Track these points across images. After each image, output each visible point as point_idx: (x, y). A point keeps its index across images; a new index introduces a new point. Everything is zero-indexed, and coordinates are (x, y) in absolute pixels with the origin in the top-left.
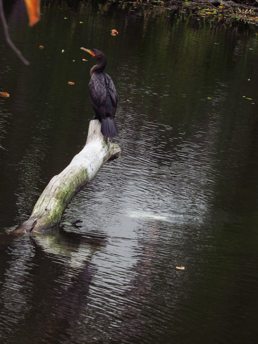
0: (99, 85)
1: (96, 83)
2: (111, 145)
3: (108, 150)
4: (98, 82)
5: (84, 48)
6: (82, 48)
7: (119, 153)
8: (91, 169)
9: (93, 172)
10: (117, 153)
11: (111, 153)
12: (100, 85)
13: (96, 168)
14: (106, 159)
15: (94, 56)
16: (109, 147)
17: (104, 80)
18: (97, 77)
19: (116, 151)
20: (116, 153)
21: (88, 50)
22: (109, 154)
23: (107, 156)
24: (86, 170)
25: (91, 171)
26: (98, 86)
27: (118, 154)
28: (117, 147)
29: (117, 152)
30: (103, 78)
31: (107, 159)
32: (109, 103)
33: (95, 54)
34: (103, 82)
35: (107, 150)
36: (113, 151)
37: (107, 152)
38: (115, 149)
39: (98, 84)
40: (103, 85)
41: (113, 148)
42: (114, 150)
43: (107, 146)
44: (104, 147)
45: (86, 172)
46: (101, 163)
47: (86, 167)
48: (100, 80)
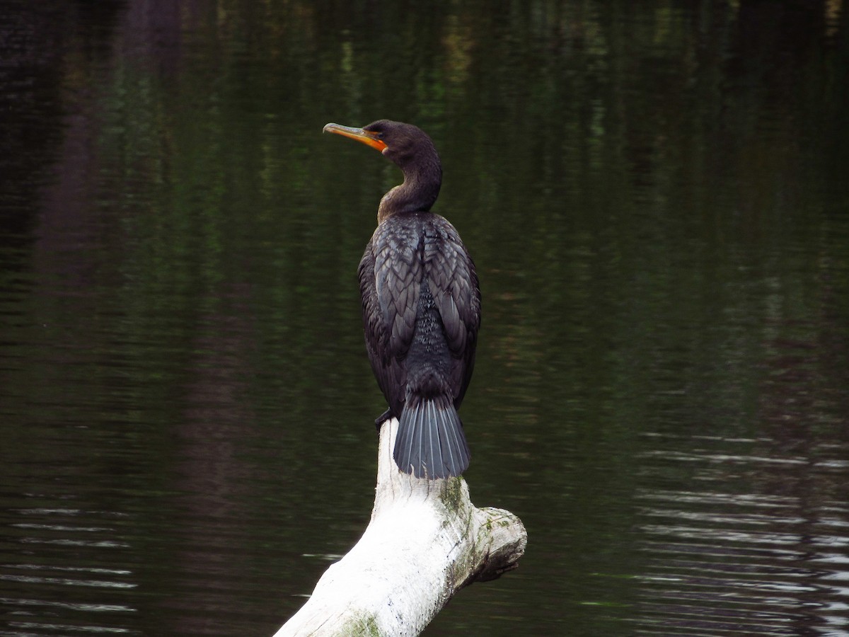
0: (391, 269)
1: (383, 260)
2: (480, 516)
3: (465, 536)
4: (388, 256)
5: (339, 126)
6: (330, 127)
7: (517, 543)
8: (395, 614)
9: (404, 627)
10: (508, 546)
11: (480, 548)
12: (396, 268)
13: (415, 612)
14: (462, 575)
15: (386, 153)
16: (467, 523)
17: (415, 243)
18: (392, 233)
19: (502, 536)
20: (505, 548)
21: (355, 130)
22: (473, 551)
23: (462, 560)
24: (371, 620)
25: (396, 623)
26: (388, 271)
27: (514, 552)
28: (507, 519)
29: (510, 540)
30: (415, 235)
31: (467, 575)
32: (432, 342)
33: (388, 143)
34: (408, 253)
35: (459, 536)
36: (487, 540)
37: (464, 543)
38: (497, 531)
39: (388, 263)
40: (405, 267)
41: (489, 528)
42: (493, 534)
43: (458, 518)
44: (445, 524)
45: (374, 630)
46: (436, 592)
47: (372, 611)
48: (401, 244)
